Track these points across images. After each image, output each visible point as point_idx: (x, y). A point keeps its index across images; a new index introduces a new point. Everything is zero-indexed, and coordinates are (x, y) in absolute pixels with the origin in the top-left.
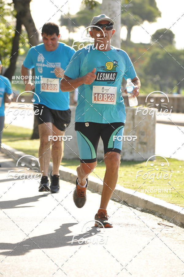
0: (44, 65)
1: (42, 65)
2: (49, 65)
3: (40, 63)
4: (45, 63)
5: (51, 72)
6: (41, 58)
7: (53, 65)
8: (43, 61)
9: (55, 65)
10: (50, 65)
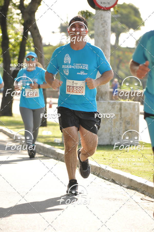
0: (70, 67)
1: (69, 67)
2: (75, 66)
3: (66, 64)
4: (71, 64)
5: (78, 73)
6: (67, 59)
7: (80, 66)
8: (69, 62)
9: (83, 66)
10: (77, 66)
